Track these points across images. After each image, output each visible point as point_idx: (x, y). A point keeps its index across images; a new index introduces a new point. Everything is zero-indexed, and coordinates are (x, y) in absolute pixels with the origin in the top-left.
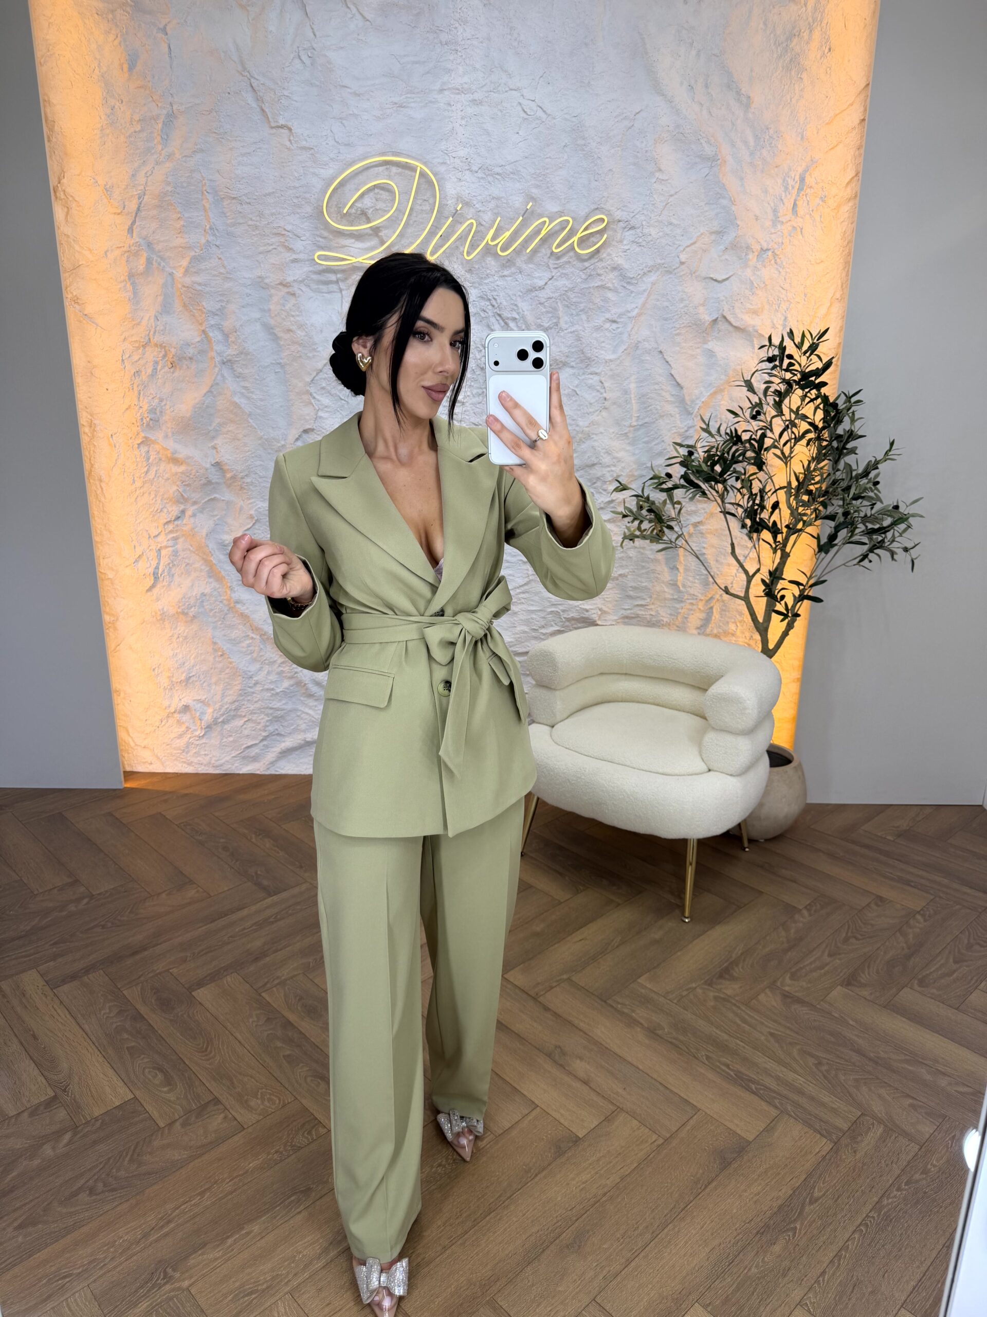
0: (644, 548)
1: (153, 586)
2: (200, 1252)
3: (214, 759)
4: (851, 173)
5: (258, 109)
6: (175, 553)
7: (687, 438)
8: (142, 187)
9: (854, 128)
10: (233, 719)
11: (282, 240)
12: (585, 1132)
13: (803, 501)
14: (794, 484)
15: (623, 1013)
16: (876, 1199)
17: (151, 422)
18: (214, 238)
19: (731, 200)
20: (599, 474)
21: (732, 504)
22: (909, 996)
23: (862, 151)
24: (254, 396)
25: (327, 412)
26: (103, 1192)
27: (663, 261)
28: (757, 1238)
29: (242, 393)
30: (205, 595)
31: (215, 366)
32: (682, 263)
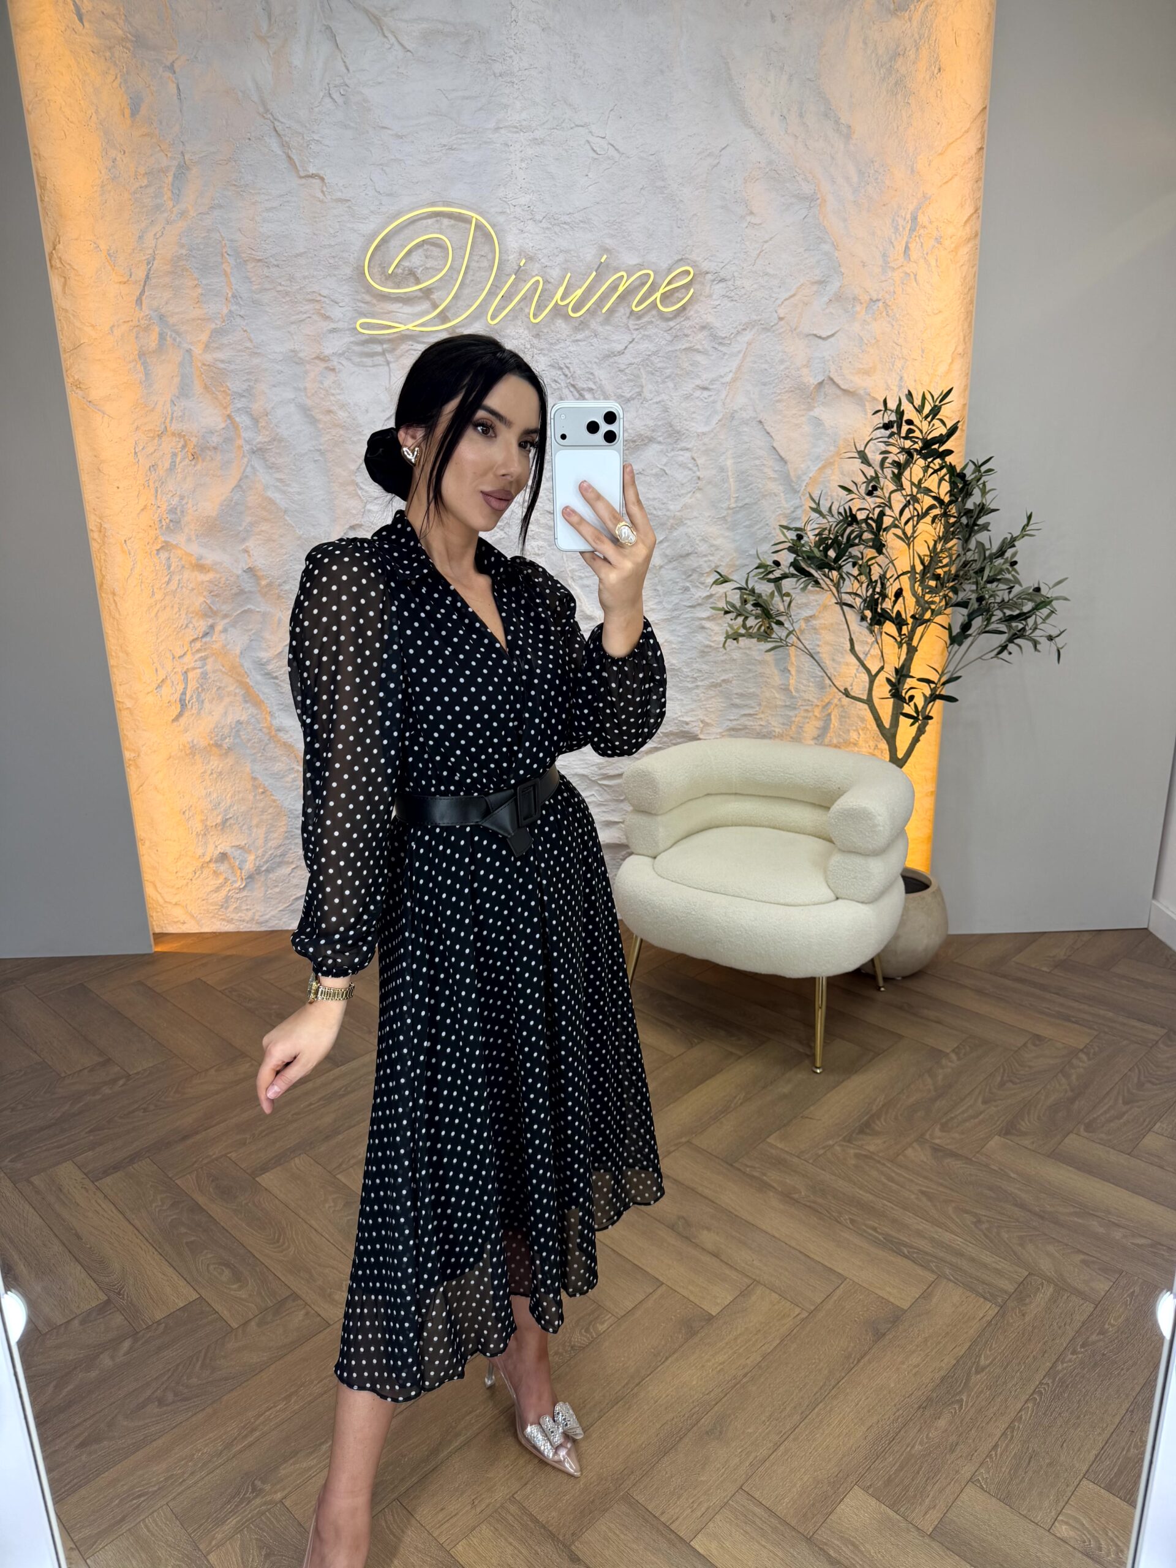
0: (750, 648)
1: (180, 715)
2: (291, 1461)
3: (258, 914)
4: (969, 210)
5: (284, 157)
6: (204, 676)
7: (794, 519)
8: (150, 251)
9: (971, 158)
10: (278, 866)
11: (318, 307)
12: (719, 1309)
13: (930, 587)
14: (919, 568)
15: (753, 1177)
16: (1049, 1364)
17: (171, 524)
18: (238, 308)
19: (834, 245)
20: (696, 565)
21: (850, 593)
22: (1074, 1143)
23: (981, 184)
24: (290, 490)
25: (377, 504)
26: (174, 1402)
27: (757, 318)
28: (919, 1413)
30: (241, 723)
31: (244, 456)
32: (781, 319)
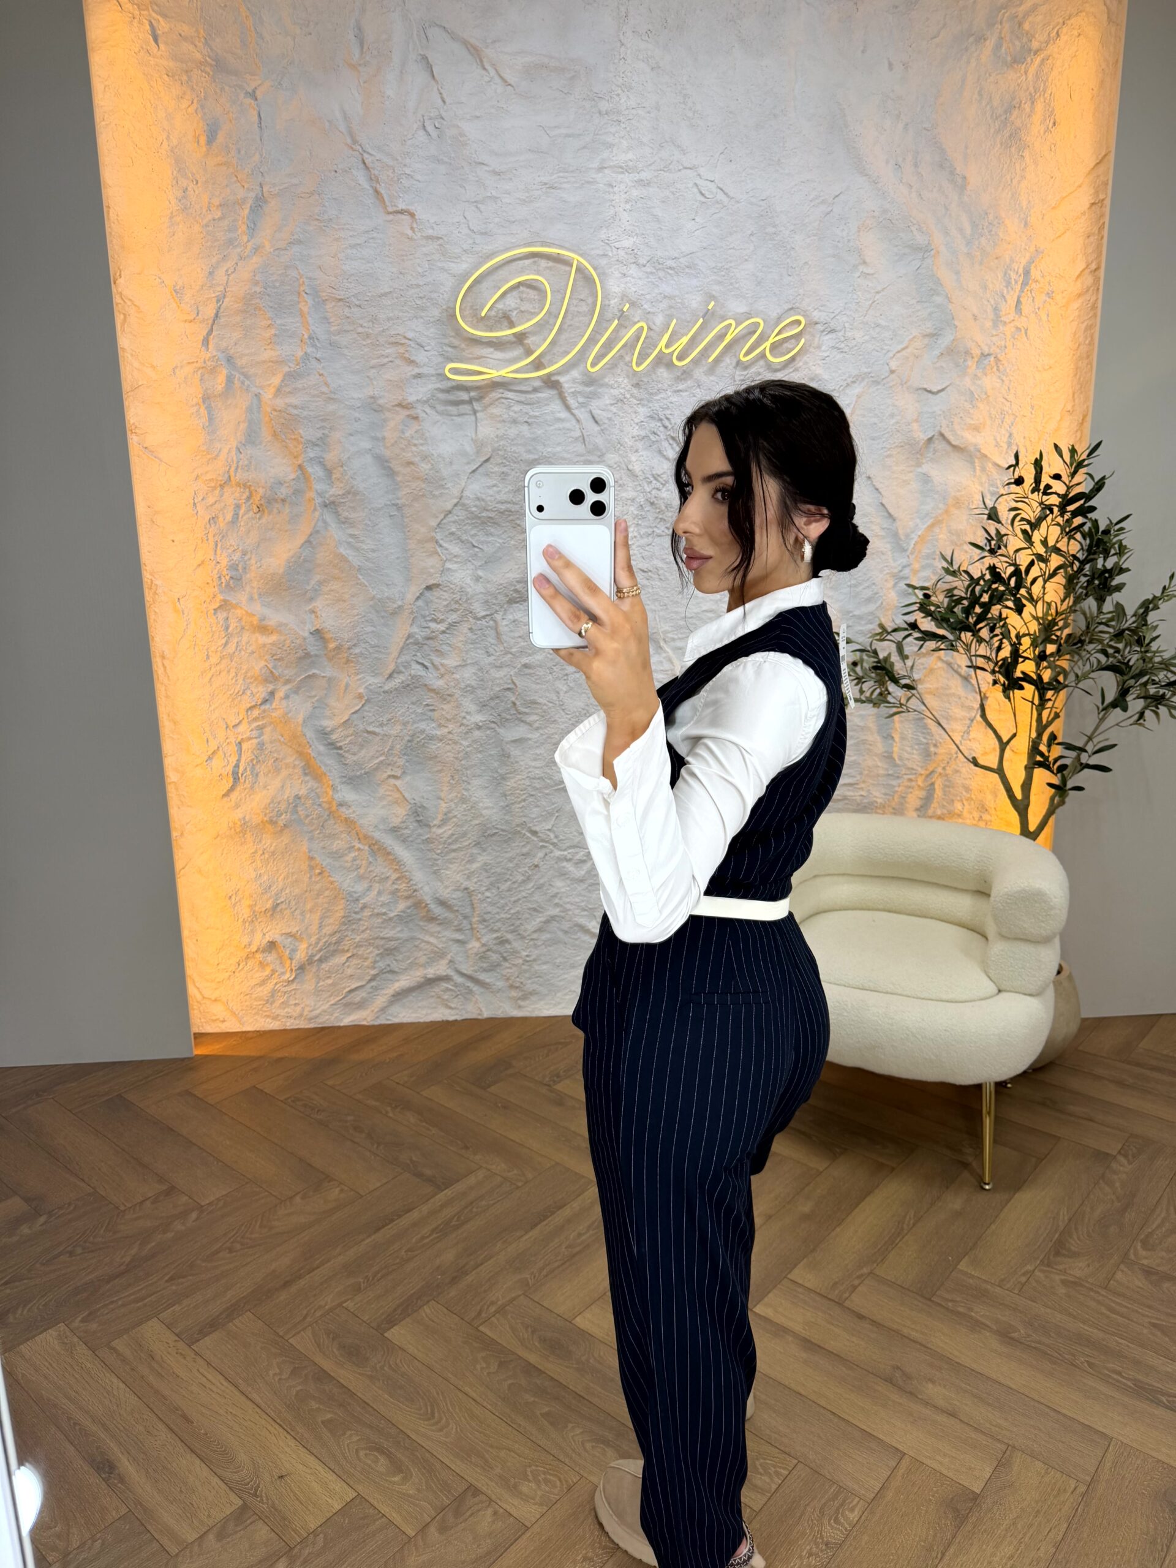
1: (232, 789)
3: (307, 1009)
5: (371, 191)
6: (261, 746)
8: (221, 288)
9: (1084, 214)
10: (332, 955)
11: (402, 351)
17: (231, 582)
18: (314, 350)
19: (947, 297)
24: (364, 546)
25: (456, 562)
27: (869, 370)
29: (349, 543)
30: (299, 798)
31: (315, 510)
32: (892, 372)
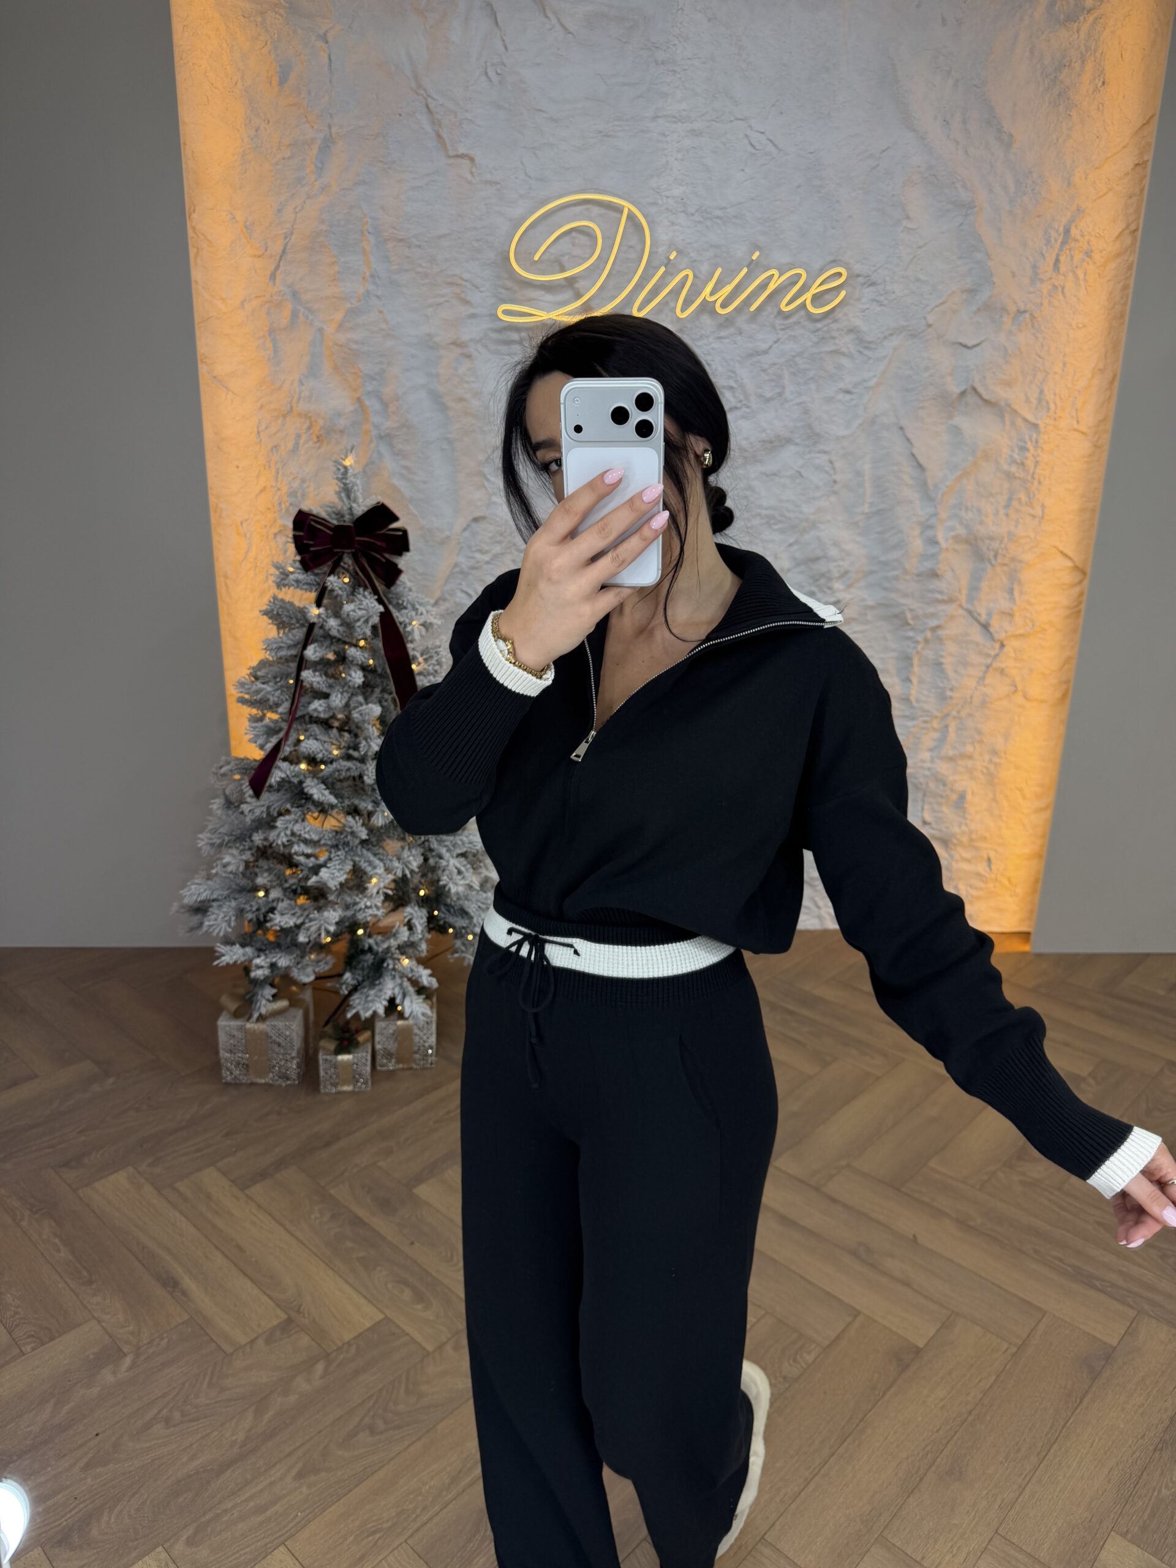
5: (433, 135)
8: (289, 225)
9: (1127, 174)
11: (458, 291)
12: (924, 1341)
17: (291, 508)
18: (375, 288)
19: (987, 254)
24: (417, 478)
26: (385, 1430)
27: (905, 324)
29: (402, 474)
31: (371, 441)
32: (929, 326)
